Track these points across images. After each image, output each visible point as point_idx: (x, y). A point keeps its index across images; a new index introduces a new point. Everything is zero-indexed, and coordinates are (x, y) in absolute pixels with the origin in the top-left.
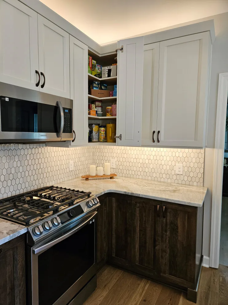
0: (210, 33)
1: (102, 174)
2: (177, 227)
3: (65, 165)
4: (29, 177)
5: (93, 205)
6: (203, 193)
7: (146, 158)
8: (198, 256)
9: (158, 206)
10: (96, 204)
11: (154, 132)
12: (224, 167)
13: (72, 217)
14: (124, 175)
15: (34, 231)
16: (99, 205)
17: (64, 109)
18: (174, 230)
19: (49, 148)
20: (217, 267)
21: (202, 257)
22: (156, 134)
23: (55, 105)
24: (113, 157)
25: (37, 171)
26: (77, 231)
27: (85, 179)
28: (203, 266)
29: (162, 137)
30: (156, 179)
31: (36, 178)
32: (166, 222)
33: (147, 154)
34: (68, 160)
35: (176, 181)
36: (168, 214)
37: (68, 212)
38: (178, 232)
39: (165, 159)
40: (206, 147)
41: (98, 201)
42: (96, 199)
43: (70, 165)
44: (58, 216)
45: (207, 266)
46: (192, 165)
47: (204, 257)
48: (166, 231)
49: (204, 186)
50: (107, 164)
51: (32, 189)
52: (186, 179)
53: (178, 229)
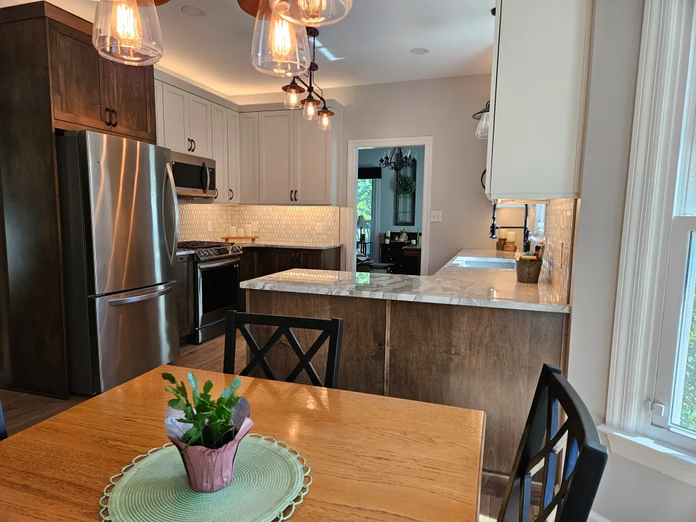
1: (242, 235)
3: (203, 225)
5: (237, 251)
7: (288, 219)
9: (293, 253)
10: (239, 251)
11: (292, 191)
16: (241, 252)
17: (209, 168)
22: (293, 193)
23: (202, 165)
24: (254, 220)
27: (225, 240)
29: (299, 196)
34: (206, 220)
39: (306, 219)
40: (341, 205)
42: (239, 248)
43: (208, 226)
46: (330, 224)
49: (340, 242)
50: (248, 227)
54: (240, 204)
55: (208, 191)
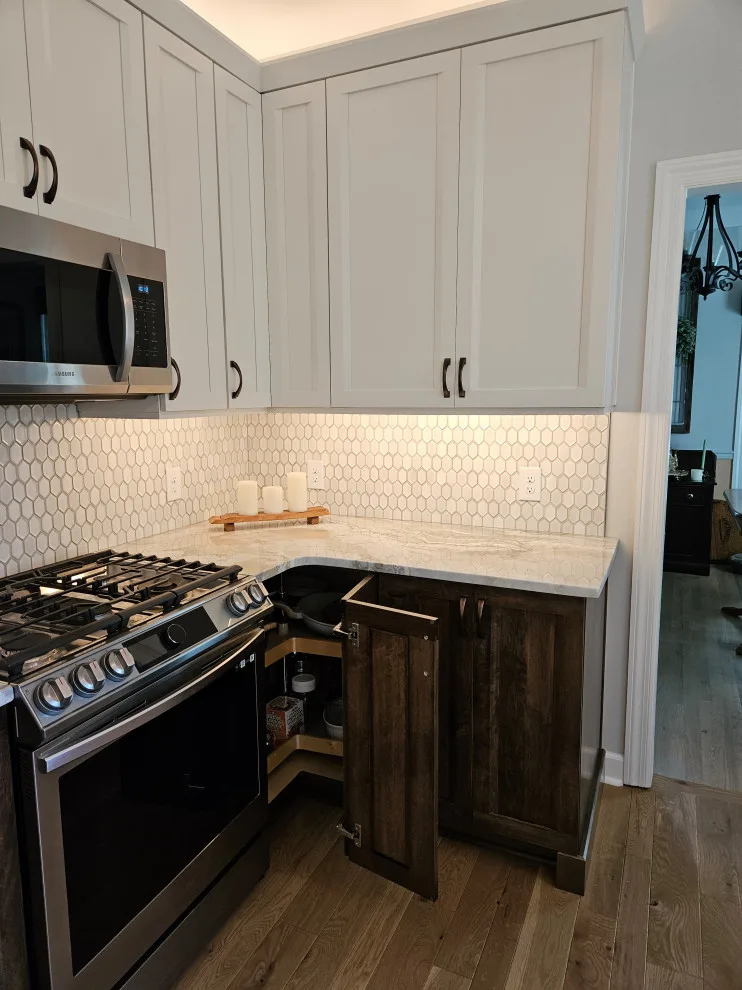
0: (628, 18)
1: (278, 509)
2: (524, 664)
3: (150, 482)
4: (22, 523)
5: (249, 607)
6: (604, 556)
7: (422, 452)
8: (587, 752)
9: (463, 603)
10: (256, 605)
11: (447, 363)
12: (671, 479)
13: (173, 649)
14: (352, 510)
15: (38, 696)
16: (267, 605)
17: (134, 282)
18: (514, 673)
19: (90, 422)
20: (648, 785)
21: (601, 754)
22: (453, 369)
23: (98, 264)
24: (315, 453)
25: (51, 501)
26: (194, 692)
27: (222, 526)
28: (603, 784)
29: (472, 378)
30: (456, 520)
31: (47, 527)
32: (489, 651)
33: (427, 437)
34: (161, 465)
35: (521, 524)
36: (495, 625)
37: (161, 631)
38: (525, 680)
39: (483, 452)
40: (615, 408)
41: (266, 593)
42: (257, 586)
43: (169, 482)
44: (126, 645)
45: (617, 782)
46: (570, 470)
47: (608, 755)
48: (488, 681)
49: (609, 534)
50: (296, 476)
51: (38, 563)
52: (550, 514)
53: (525, 673)
54: (270, 409)
55: (131, 371)
